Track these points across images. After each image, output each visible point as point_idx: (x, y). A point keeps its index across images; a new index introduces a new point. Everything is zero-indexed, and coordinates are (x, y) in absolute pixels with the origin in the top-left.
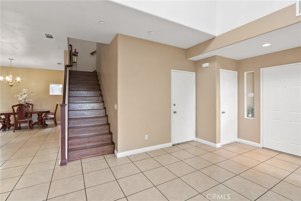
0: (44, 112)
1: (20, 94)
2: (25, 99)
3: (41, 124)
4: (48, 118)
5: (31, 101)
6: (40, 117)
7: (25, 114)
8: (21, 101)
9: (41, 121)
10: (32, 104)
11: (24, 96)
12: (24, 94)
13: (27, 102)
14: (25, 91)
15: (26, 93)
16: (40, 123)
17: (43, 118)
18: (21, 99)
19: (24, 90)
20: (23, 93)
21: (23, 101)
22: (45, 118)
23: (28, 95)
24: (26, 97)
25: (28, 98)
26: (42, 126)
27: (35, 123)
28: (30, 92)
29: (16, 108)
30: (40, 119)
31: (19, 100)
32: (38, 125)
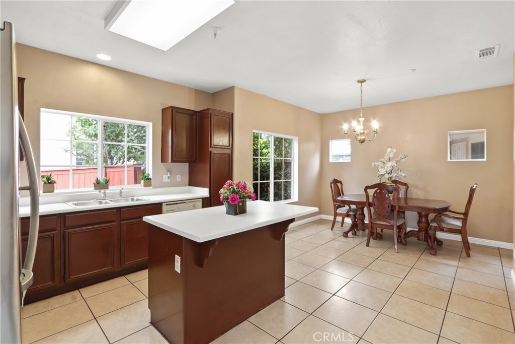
0: (435, 210)
1: (381, 160)
2: (391, 173)
3: (426, 240)
4: (444, 226)
5: (402, 176)
6: (424, 220)
7: (390, 209)
8: (383, 175)
9: (427, 232)
10: (405, 184)
11: (389, 164)
12: (390, 160)
13: (393, 179)
14: (390, 152)
15: (394, 158)
16: (422, 235)
17: (431, 224)
18: (382, 171)
19: (389, 150)
21: (387, 176)
22: (435, 224)
23: (397, 162)
24: (393, 167)
25: (396, 168)
26: (429, 245)
27: (411, 232)
28: (400, 156)
29: (371, 192)
30: (423, 225)
31: (379, 173)
32: (418, 239)
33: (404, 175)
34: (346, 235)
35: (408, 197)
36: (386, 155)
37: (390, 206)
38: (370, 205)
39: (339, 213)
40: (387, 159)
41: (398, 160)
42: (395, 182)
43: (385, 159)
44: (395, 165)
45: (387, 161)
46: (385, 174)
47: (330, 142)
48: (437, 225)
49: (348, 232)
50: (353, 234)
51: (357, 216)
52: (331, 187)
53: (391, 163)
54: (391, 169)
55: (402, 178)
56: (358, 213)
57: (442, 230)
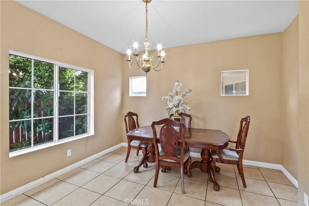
1: (169, 94)
2: (177, 106)
3: (209, 172)
4: (225, 158)
5: (187, 109)
6: (206, 152)
8: (172, 108)
10: (189, 116)
11: (177, 98)
12: (177, 94)
13: (180, 112)
14: (177, 86)
15: (180, 92)
18: (170, 105)
19: (176, 84)
20: (174, 92)
21: (175, 110)
23: (183, 96)
24: (180, 100)
25: (182, 102)
26: (211, 177)
27: (195, 163)
28: (186, 90)
29: (158, 128)
30: (206, 157)
31: (167, 107)
32: (202, 170)
33: (189, 108)
34: (136, 170)
35: (191, 127)
36: (174, 89)
37: (177, 143)
38: (158, 141)
39: (132, 146)
40: (174, 93)
41: (184, 94)
42: (181, 114)
43: (173, 93)
44: (182, 98)
45: (174, 95)
46: (172, 107)
47: (130, 80)
48: (218, 158)
49: (139, 167)
50: (144, 167)
51: (148, 149)
52: (125, 120)
53: (178, 96)
54: (178, 102)
55: (187, 111)
56: (149, 146)
57: (223, 161)
